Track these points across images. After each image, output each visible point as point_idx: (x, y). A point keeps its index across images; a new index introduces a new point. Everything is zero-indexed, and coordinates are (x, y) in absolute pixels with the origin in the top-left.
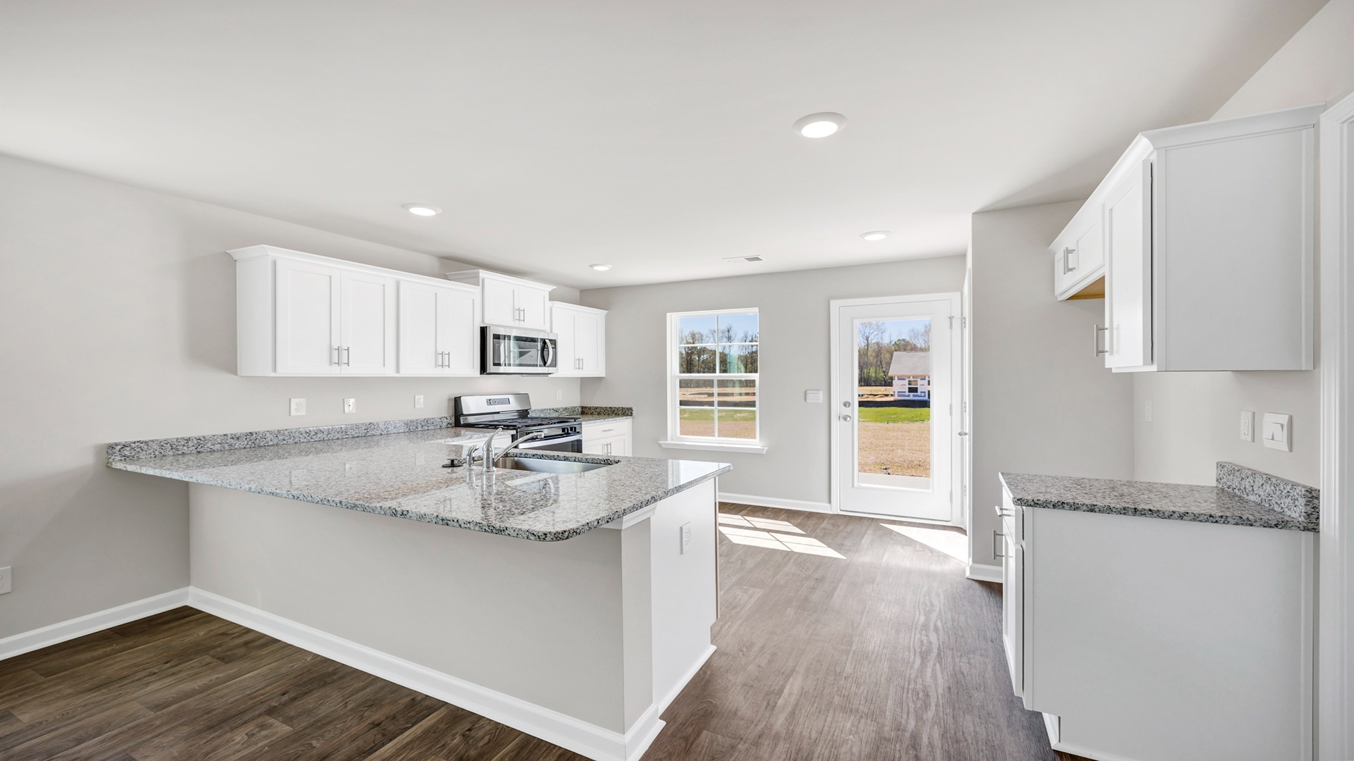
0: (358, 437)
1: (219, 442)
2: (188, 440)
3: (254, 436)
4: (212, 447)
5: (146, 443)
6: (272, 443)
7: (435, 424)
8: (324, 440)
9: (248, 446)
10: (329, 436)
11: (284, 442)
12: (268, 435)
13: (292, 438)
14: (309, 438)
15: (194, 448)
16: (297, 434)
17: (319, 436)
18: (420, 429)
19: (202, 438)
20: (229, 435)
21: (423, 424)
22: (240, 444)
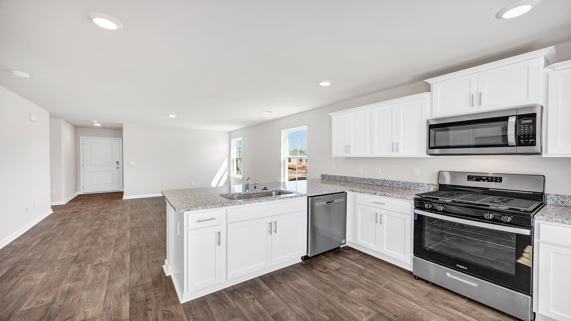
0: (379, 185)
2: (333, 176)
3: (346, 178)
5: (326, 175)
6: (350, 181)
7: (424, 187)
8: (365, 184)
10: (368, 182)
14: (361, 182)
16: (357, 180)
17: (364, 182)
18: (412, 188)
20: (340, 176)
21: (415, 186)
22: (343, 180)
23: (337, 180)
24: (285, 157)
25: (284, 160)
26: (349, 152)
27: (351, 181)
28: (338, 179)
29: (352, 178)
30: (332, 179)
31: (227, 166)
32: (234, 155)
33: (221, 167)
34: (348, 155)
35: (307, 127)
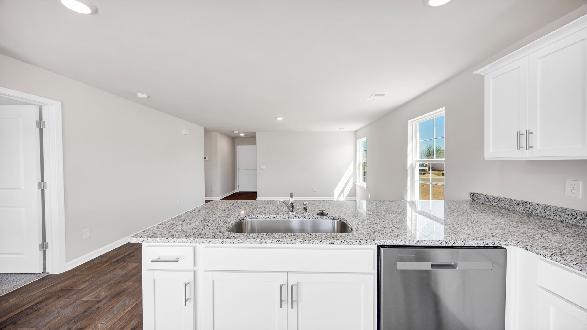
1: (508, 203)
2: (494, 198)
3: (528, 205)
4: (505, 206)
6: (541, 215)
9: (524, 212)
11: (551, 217)
12: (538, 207)
13: (558, 216)
14: (575, 221)
15: (497, 204)
16: (563, 214)
19: (500, 199)
20: (513, 201)
22: (520, 209)
23: (505, 208)
24: (413, 160)
25: (412, 164)
26: (528, 147)
27: (543, 214)
28: (507, 207)
29: (546, 208)
30: (493, 203)
31: (352, 171)
32: (360, 159)
33: (345, 173)
34: (525, 155)
35: (445, 110)
